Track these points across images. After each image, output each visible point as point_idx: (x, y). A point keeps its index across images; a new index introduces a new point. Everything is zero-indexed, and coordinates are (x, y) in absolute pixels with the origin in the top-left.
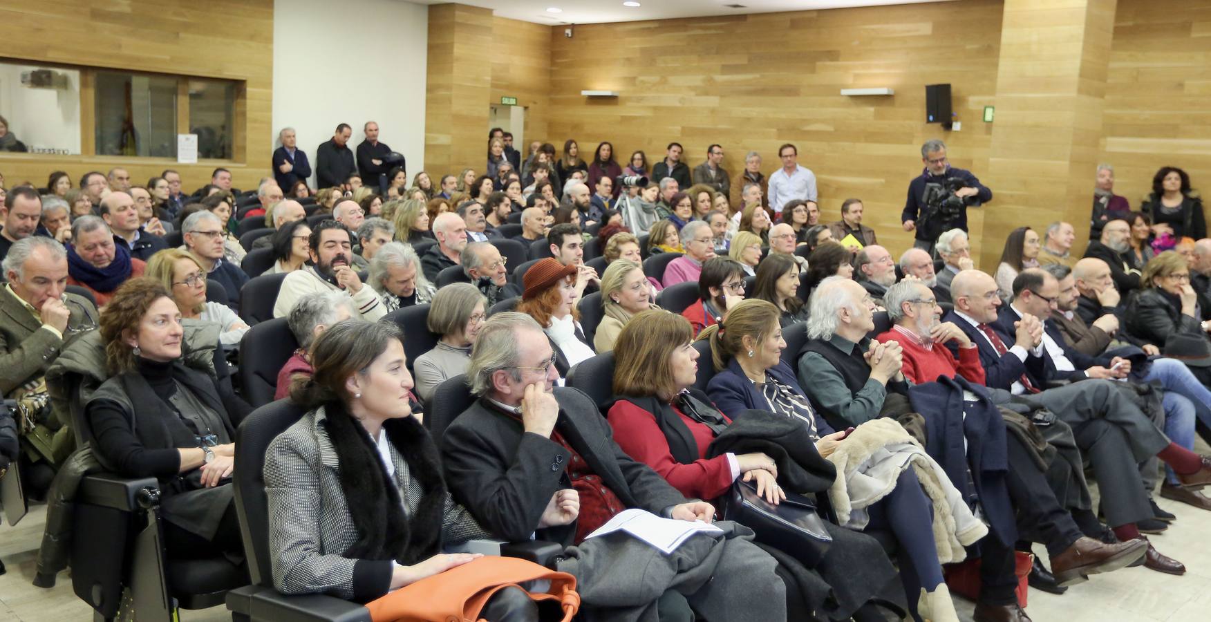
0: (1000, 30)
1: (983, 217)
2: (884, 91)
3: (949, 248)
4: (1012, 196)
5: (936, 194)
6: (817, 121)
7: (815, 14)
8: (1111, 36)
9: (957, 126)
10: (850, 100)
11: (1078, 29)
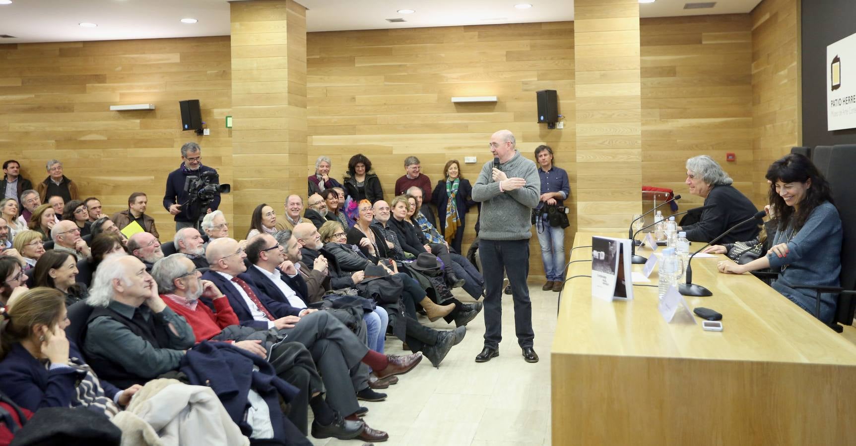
0: (230, 60)
1: (232, 200)
2: (147, 107)
3: (212, 224)
4: (251, 182)
5: (195, 185)
6: (91, 132)
7: (81, 45)
8: (306, 65)
9: (207, 132)
10: (118, 114)
11: (283, 60)
